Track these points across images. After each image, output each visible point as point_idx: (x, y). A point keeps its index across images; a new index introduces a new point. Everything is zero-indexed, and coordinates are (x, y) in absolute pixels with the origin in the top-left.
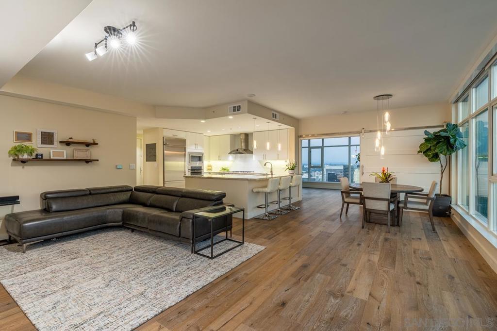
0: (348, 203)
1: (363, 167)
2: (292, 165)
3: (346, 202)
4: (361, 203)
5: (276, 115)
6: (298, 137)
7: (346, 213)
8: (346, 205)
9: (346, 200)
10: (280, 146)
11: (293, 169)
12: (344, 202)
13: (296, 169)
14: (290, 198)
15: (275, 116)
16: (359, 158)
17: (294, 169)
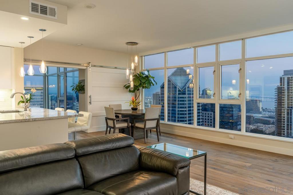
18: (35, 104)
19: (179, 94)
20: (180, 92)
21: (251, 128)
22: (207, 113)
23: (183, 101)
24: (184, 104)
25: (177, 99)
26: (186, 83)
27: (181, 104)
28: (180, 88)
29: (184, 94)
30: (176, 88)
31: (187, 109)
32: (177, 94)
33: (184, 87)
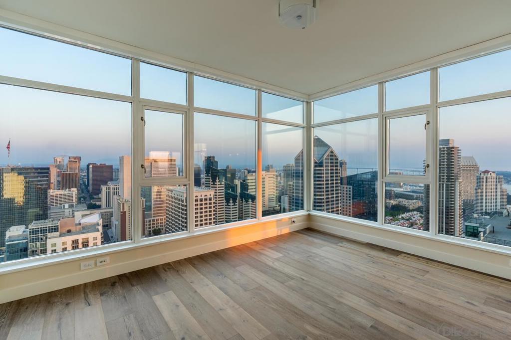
20: (316, 164)
21: (392, 203)
23: (321, 174)
24: (321, 177)
26: (324, 155)
27: (318, 177)
28: (317, 160)
29: (321, 166)
33: (321, 158)
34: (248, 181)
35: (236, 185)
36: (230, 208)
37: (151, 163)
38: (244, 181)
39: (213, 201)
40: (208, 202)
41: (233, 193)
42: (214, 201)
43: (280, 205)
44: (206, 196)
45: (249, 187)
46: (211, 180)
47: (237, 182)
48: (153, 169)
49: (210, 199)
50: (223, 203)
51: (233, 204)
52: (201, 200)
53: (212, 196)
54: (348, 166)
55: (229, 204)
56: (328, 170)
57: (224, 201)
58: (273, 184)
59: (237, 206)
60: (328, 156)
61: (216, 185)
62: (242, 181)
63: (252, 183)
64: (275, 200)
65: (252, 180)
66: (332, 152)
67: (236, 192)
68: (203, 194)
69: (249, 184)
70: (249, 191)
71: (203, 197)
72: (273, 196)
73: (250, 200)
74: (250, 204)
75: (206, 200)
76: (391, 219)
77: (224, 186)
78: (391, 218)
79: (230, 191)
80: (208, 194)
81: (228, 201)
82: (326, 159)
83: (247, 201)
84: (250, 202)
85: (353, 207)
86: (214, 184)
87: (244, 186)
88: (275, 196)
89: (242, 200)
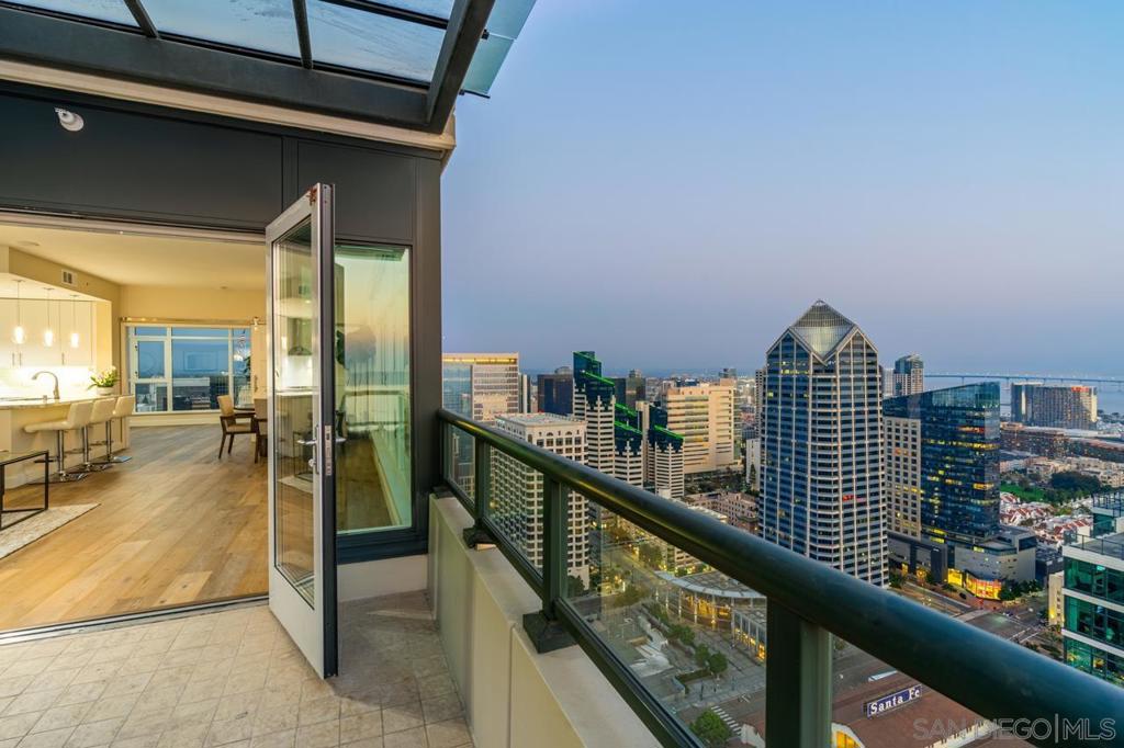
0: (233, 434)
1: (256, 378)
2: (107, 377)
3: (228, 433)
4: (252, 432)
5: (70, 276)
6: (118, 320)
7: (229, 451)
8: (228, 437)
9: (229, 429)
10: (75, 339)
11: (109, 385)
12: (225, 433)
13: (117, 385)
14: (108, 443)
15: (68, 278)
16: (249, 365)
17: (112, 386)
18: (495, 393)
19: (816, 372)
20: (817, 368)
21: (1055, 469)
22: (902, 421)
23: (829, 389)
24: (829, 397)
25: (811, 385)
26: (837, 344)
27: (820, 397)
28: (819, 356)
29: (831, 370)
30: (806, 355)
31: (840, 410)
32: (811, 371)
33: (830, 353)
34: (670, 405)
35: (641, 413)
36: (625, 462)
37: (472, 367)
38: (657, 404)
39: (583, 445)
40: (573, 446)
41: (633, 430)
42: (587, 445)
43: (744, 462)
44: (569, 433)
45: (670, 419)
46: (586, 402)
47: (643, 407)
48: (474, 378)
49: (578, 441)
50: (611, 450)
51: (632, 454)
52: (559, 442)
53: (582, 435)
54: (925, 372)
55: (624, 454)
56: (862, 380)
57: (614, 447)
58: (727, 413)
59: (641, 459)
60: (848, 346)
61: (596, 411)
62: (652, 404)
63: (679, 408)
64: (732, 449)
65: (678, 401)
66: (859, 338)
67: (641, 429)
68: (564, 430)
69: (670, 412)
70: (669, 426)
71: (564, 436)
72: (727, 440)
73: (670, 447)
74: (670, 455)
75: (569, 441)
76: (1046, 510)
77: (613, 414)
78: (1044, 505)
79: (626, 426)
80: (573, 429)
81: (621, 448)
82: (842, 355)
83: (663, 449)
84: (671, 452)
85: (922, 473)
86: (592, 410)
87: (659, 416)
88: (732, 441)
89: (653, 446)
